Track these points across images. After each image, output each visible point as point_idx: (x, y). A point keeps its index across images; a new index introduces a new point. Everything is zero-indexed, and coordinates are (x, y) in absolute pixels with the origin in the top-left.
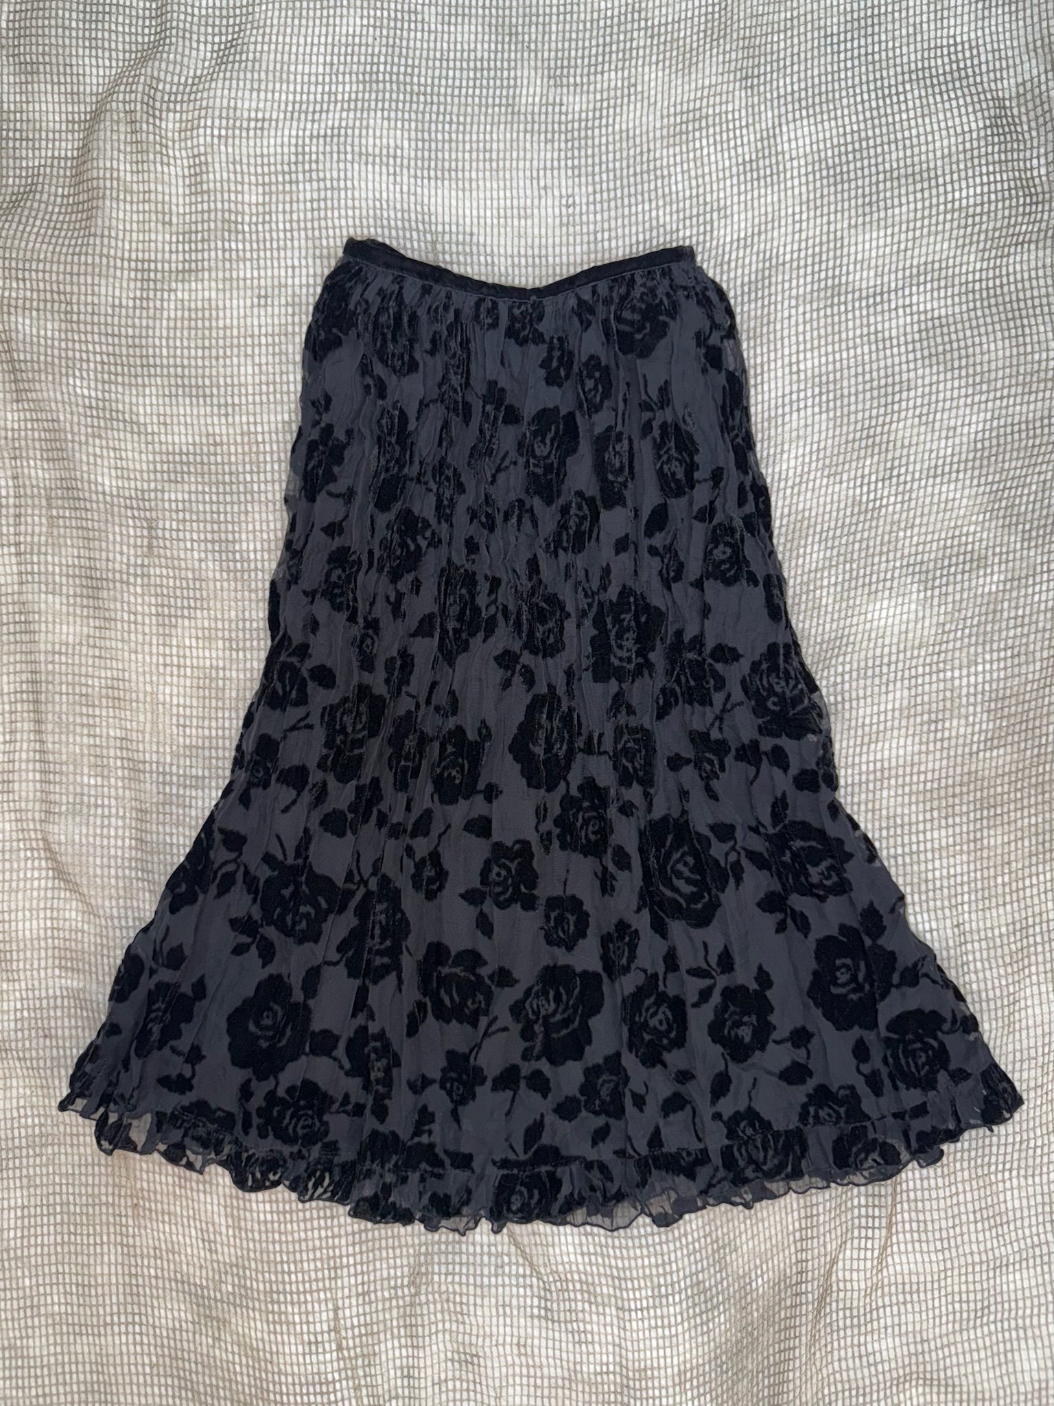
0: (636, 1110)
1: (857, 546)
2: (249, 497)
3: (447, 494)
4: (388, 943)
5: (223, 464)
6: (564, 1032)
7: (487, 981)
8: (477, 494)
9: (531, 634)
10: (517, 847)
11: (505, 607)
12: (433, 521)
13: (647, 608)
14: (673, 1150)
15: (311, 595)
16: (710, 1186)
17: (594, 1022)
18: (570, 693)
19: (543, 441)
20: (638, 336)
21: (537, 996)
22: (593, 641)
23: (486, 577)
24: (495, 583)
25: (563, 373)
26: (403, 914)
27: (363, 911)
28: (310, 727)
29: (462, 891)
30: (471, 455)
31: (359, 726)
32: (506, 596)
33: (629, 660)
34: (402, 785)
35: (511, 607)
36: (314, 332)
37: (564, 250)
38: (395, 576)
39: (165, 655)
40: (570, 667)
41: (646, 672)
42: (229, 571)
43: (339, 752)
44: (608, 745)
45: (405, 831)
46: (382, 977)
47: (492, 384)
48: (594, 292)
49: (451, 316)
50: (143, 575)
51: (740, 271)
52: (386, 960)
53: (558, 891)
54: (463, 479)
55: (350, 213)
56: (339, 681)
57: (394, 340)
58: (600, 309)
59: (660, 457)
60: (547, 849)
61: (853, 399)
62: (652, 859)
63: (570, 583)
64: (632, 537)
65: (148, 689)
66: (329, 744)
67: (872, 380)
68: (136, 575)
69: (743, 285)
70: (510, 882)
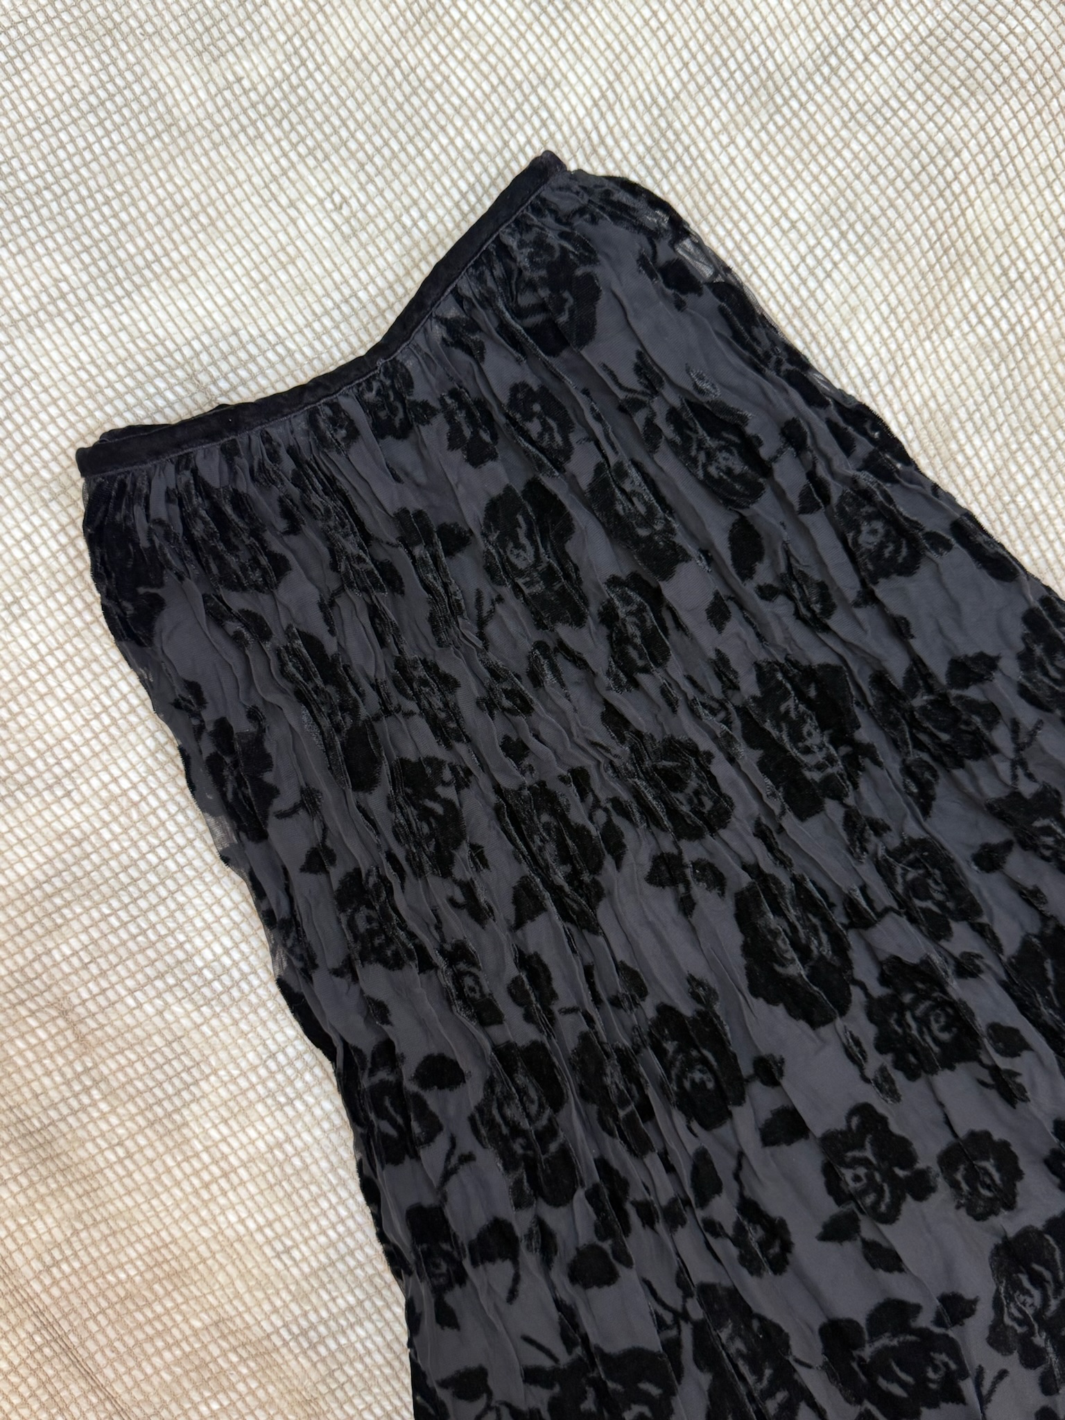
1: (1029, 403)
2: (171, 884)
3: (437, 702)
4: (768, 1372)
5: (106, 862)
7: (937, 1330)
8: (475, 675)
9: (673, 813)
10: (855, 1121)
11: (616, 802)
12: (440, 753)
13: (810, 674)
15: (347, 970)
18: (783, 862)
19: (518, 546)
20: (563, 319)
22: (763, 766)
23: (563, 779)
24: (579, 778)
25: (486, 437)
26: (762, 1319)
27: (708, 1355)
28: (468, 1158)
29: (818, 1230)
30: (435, 630)
31: (533, 1109)
32: (605, 787)
33: (831, 760)
34: (640, 1147)
35: (625, 796)
36: (115, 610)
37: (372, 270)
38: (444, 866)
39: (196, 1173)
40: (758, 824)
41: (866, 762)
42: (208, 1002)
43: (531, 1166)
44: (883, 897)
45: (687, 1202)
47: (402, 517)
48: (459, 299)
49: (288, 464)
50: (96, 1083)
51: (625, 145)
52: (781, 1396)
53: (942, 1141)
54: (444, 667)
55: (53, 411)
56: (466, 1063)
57: (232, 548)
58: (484, 317)
59: (694, 461)
60: (893, 1094)
61: (891, 213)
62: (1046, 1013)
63: (682, 710)
64: (724, 592)
65: (205, 1233)
66: (510, 1164)
67: (900, 174)
68: (87, 1090)
69: (641, 159)
70: (878, 1177)
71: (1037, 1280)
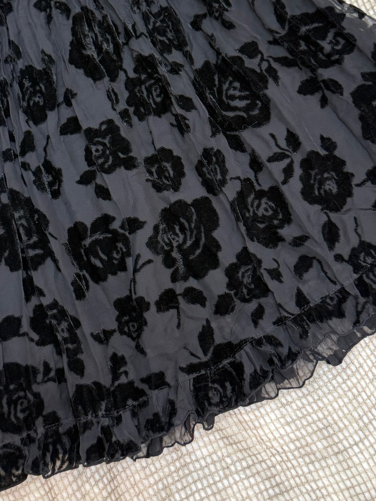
0: (275, 282)
4: (35, 239)
6: (198, 252)
10: (104, 127)
14: (318, 301)
16: (358, 314)
17: (216, 234)
18: (99, 7)
21: (165, 232)
26: (37, 211)
29: (77, 178)
44: (141, 28)
45: (15, 153)
46: (40, 263)
52: (38, 251)
53: (149, 152)
62: (209, 97)
70: (108, 152)
71: (183, 229)
